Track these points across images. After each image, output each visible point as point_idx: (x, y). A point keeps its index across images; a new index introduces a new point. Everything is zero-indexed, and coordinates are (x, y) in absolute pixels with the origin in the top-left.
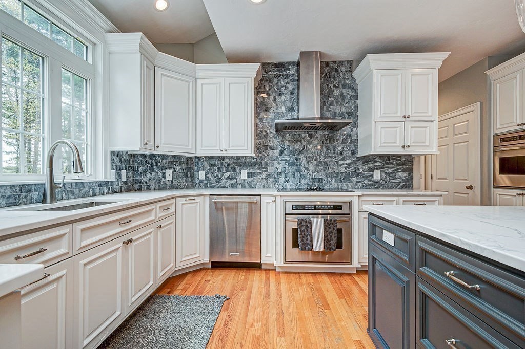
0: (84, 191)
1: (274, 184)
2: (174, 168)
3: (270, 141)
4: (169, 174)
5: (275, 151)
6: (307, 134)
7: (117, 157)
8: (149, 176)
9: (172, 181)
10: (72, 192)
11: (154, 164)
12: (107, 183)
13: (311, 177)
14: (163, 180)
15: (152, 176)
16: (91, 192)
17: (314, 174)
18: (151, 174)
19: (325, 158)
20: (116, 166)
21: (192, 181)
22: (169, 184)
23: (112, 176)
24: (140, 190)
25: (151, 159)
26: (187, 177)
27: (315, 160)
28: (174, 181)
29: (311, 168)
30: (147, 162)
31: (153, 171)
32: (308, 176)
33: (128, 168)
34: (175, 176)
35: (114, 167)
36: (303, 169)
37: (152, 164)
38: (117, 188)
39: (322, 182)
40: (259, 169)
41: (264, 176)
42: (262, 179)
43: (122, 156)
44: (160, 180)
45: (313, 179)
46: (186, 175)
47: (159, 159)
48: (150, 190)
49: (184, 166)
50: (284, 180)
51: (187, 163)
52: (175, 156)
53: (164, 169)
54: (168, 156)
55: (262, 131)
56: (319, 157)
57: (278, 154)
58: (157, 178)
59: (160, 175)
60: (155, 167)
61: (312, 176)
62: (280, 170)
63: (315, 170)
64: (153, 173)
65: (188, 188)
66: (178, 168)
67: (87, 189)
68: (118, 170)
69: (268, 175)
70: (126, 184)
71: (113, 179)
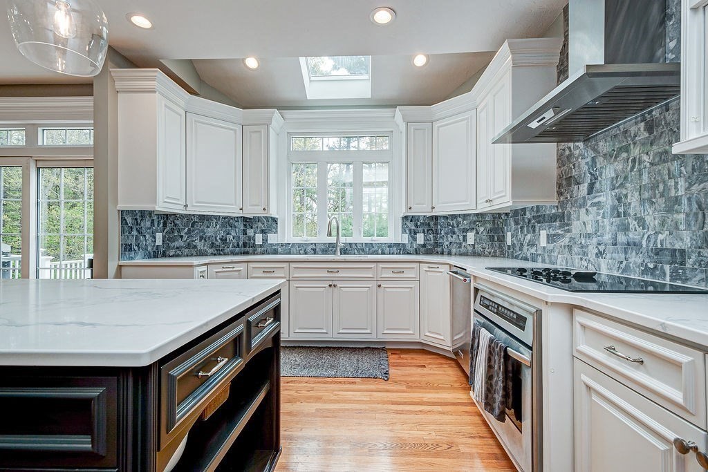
0: (374, 249)
1: (581, 259)
2: (477, 230)
3: (574, 165)
4: (471, 237)
5: (581, 187)
6: (643, 124)
7: (411, 221)
8: (450, 239)
9: (474, 245)
10: (363, 250)
11: (455, 225)
12: (397, 245)
13: (651, 245)
14: (464, 244)
15: (453, 240)
16: (380, 251)
17: (661, 237)
18: (452, 237)
19: (691, 185)
20: (410, 230)
21: (500, 247)
22: (470, 249)
23: (405, 239)
24: (442, 253)
25: (452, 220)
26: (494, 241)
27: (662, 196)
28: (476, 246)
29: (652, 219)
30: (448, 224)
31: (454, 233)
32: (644, 243)
33: (428, 231)
34: (478, 240)
35: (407, 231)
36: (633, 223)
37: (453, 226)
38: (412, 250)
39: (682, 263)
40: (560, 227)
41: (566, 241)
42: (565, 246)
43: (418, 220)
44: (461, 244)
45: (658, 252)
46: (492, 239)
47: (460, 219)
48: (451, 255)
49: (489, 226)
50: (597, 251)
51: (494, 222)
52: (477, 215)
53: (465, 231)
54: (469, 215)
55: (564, 150)
56: (672, 183)
57: (586, 193)
58: (458, 241)
59: (461, 238)
60: (456, 229)
61: (655, 242)
62: (590, 229)
63: (663, 224)
64: (454, 236)
65: (494, 256)
66: (482, 229)
67: (376, 248)
68: (413, 234)
69: (572, 239)
70: (424, 246)
71: (406, 241)
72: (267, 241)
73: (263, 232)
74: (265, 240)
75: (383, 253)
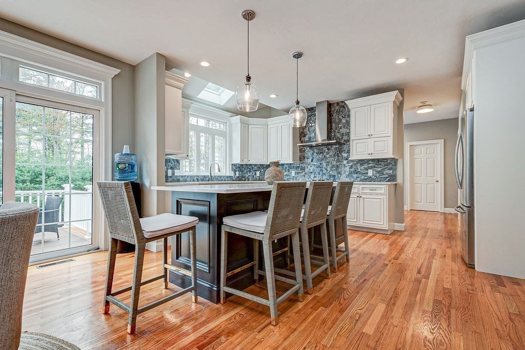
1: (309, 179)
2: (260, 170)
3: (306, 154)
4: (258, 173)
5: (309, 160)
6: (327, 149)
7: (235, 166)
8: (249, 174)
9: (259, 176)
11: (251, 168)
12: (230, 176)
13: (328, 174)
15: (250, 174)
17: (330, 172)
19: (336, 163)
22: (258, 178)
23: (232, 174)
25: (250, 166)
27: (331, 164)
29: (329, 169)
30: (248, 168)
31: (251, 172)
33: (240, 170)
34: (261, 174)
36: (324, 170)
38: (235, 179)
39: (335, 177)
40: (301, 170)
42: (302, 176)
44: (254, 176)
45: (330, 176)
47: (253, 166)
48: (249, 180)
49: (265, 169)
50: (314, 176)
52: (261, 165)
53: (256, 171)
54: (257, 165)
56: (333, 162)
57: (311, 161)
58: (252, 175)
59: (254, 174)
60: (251, 170)
62: (312, 171)
68: (235, 171)
69: (305, 173)
70: (238, 177)
71: (233, 175)
72: (174, 174)
73: (172, 168)
74: (173, 174)
75: (225, 181)
